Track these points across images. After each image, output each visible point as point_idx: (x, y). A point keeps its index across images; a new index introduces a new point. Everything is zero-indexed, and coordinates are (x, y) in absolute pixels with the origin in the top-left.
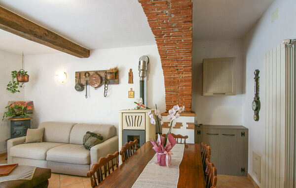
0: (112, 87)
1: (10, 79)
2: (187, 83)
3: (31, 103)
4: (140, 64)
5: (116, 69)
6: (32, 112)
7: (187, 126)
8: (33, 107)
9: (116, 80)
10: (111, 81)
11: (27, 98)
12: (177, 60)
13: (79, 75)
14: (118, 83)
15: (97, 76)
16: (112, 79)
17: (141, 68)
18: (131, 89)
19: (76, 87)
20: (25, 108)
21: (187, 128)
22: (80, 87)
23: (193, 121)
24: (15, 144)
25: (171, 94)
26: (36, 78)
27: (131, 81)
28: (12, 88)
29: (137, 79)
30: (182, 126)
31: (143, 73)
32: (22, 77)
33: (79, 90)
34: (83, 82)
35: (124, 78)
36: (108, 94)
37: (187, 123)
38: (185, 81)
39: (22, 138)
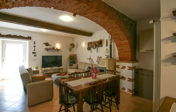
0: (100, 48)
1: (70, 47)
2: (127, 46)
3: (76, 55)
4: (109, 37)
5: (100, 40)
6: (76, 58)
7: (128, 68)
8: (76, 56)
9: (101, 45)
10: (99, 45)
11: (75, 53)
12: (117, 34)
13: (89, 44)
14: (102, 46)
15: (94, 44)
16: (99, 44)
17: (110, 39)
18: (107, 49)
19: (88, 49)
20: (74, 57)
21: (128, 69)
22: (89, 49)
23: (131, 66)
24: (69, 68)
25: (120, 51)
26: (77, 45)
27: (107, 45)
28: (70, 50)
29: (109, 44)
30: (126, 68)
31: (111, 41)
32: (73, 46)
33: (88, 50)
34: (90, 47)
35: (104, 44)
36: (98, 51)
37: (128, 67)
38: (126, 44)
39: (72, 67)
